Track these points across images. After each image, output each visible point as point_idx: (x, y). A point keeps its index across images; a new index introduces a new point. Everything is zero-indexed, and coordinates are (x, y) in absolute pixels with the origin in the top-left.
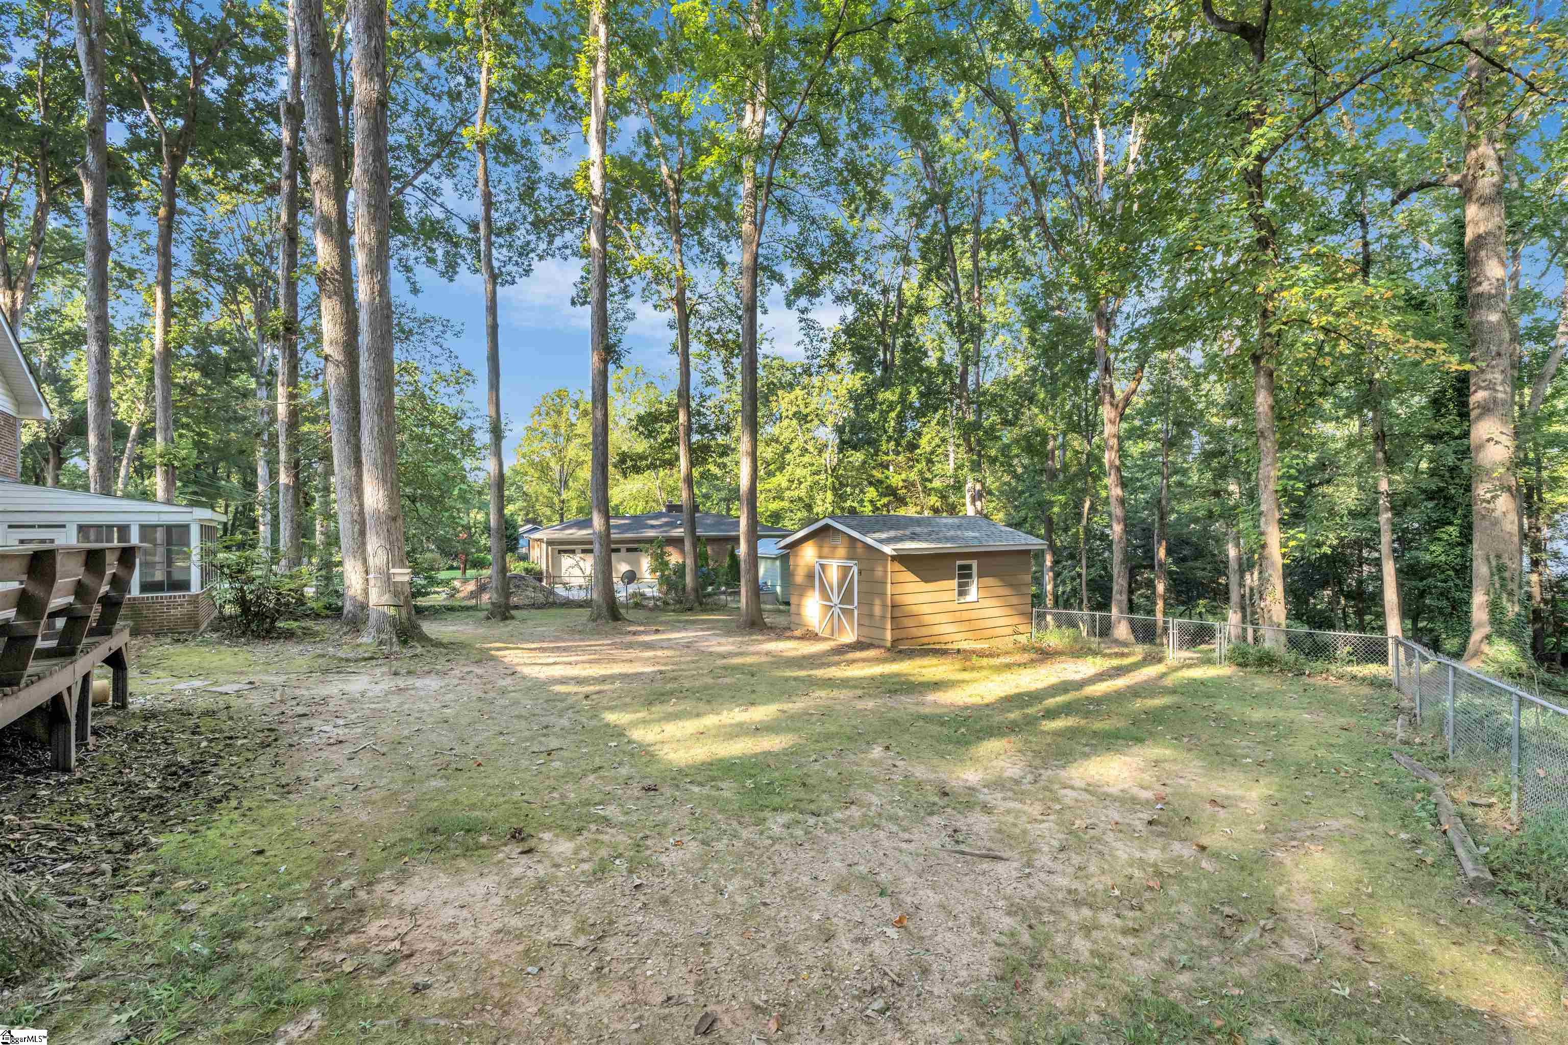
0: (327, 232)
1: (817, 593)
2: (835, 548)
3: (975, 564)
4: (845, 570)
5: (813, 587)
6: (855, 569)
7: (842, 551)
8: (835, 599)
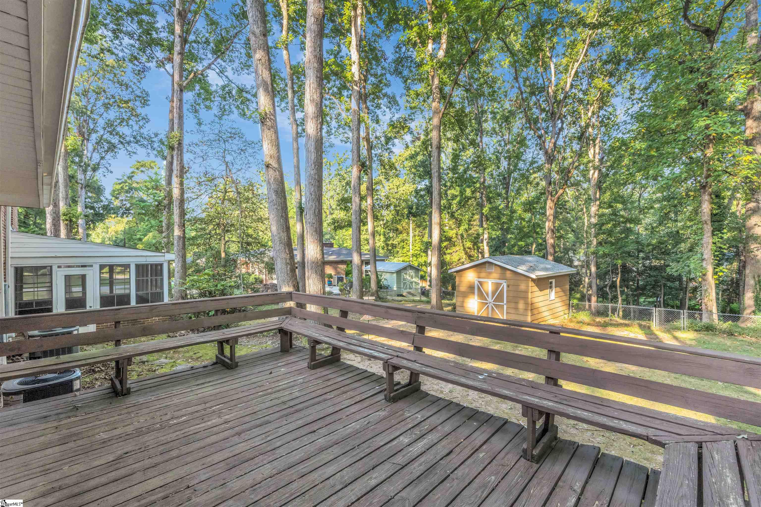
0: (266, 90)
1: (476, 297)
2: (490, 273)
3: (554, 281)
4: (497, 285)
5: (474, 293)
6: (505, 285)
7: (495, 275)
8: (490, 299)
